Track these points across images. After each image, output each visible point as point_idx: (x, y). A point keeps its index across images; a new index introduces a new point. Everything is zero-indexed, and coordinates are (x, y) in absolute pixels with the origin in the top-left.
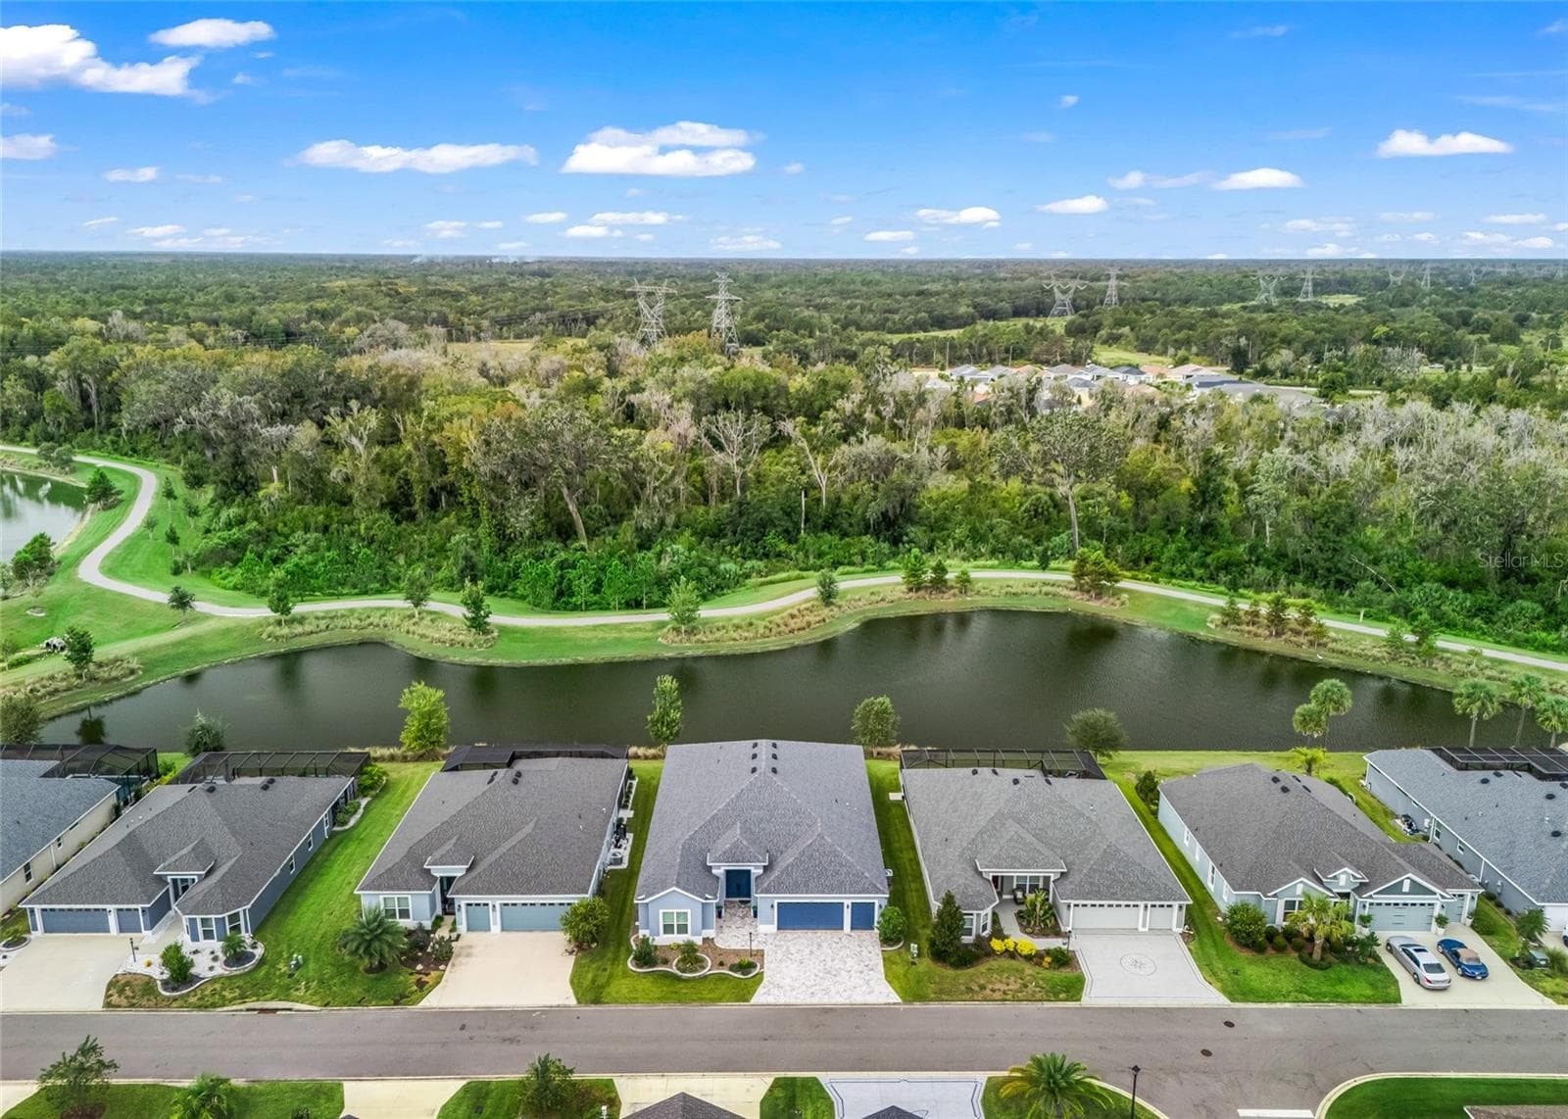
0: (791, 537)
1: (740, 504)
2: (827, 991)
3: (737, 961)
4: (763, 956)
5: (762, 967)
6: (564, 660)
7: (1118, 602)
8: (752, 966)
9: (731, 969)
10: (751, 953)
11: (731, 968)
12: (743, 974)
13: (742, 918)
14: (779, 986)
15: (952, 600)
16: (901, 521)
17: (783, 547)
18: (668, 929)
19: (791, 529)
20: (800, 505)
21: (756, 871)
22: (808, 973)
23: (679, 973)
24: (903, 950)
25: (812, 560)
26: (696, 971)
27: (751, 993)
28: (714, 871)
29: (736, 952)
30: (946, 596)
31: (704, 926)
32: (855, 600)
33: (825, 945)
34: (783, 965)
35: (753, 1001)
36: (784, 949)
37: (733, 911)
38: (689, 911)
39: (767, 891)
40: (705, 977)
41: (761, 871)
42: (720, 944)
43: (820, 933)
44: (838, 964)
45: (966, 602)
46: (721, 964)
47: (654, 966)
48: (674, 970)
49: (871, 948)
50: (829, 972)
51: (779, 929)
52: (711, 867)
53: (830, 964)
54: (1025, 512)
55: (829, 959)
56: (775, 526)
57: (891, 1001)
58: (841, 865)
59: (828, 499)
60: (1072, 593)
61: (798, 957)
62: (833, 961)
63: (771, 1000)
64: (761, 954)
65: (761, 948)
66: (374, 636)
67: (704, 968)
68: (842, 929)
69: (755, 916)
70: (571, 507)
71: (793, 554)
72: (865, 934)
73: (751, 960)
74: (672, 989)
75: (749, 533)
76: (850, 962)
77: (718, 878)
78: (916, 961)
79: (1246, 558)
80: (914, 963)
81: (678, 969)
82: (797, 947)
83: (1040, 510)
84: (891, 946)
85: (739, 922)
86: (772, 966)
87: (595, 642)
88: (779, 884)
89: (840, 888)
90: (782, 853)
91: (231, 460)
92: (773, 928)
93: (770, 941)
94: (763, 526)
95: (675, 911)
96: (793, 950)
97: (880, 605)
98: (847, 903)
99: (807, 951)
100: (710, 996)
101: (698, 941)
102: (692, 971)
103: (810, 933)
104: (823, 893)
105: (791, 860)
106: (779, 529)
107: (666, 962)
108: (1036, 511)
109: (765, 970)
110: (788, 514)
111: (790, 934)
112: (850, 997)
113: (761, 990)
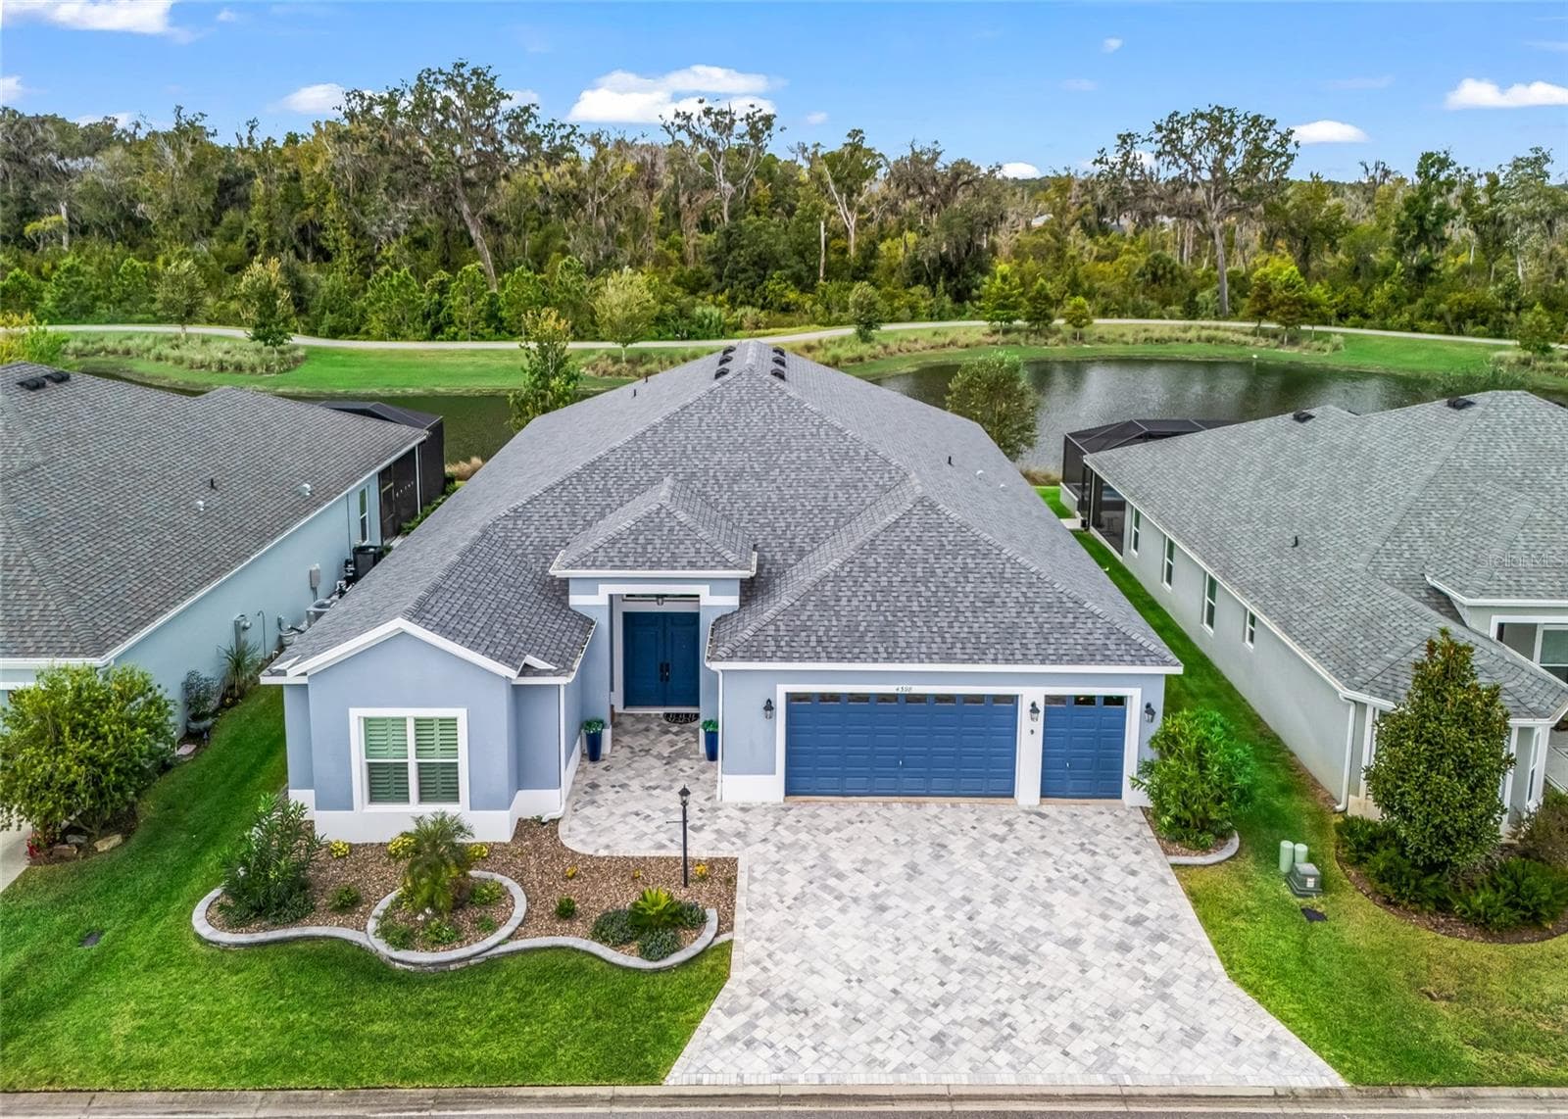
0: (804, 284)
1: (728, 234)
2: (1001, 1031)
3: (627, 900)
4: (730, 881)
5: (726, 923)
6: (410, 390)
7: (1328, 347)
8: (684, 918)
9: (599, 933)
10: (685, 870)
11: (605, 930)
12: (645, 953)
13: (669, 761)
14: (794, 1008)
15: (1062, 346)
16: (967, 267)
17: (792, 296)
18: (385, 783)
19: (804, 274)
20: (818, 242)
21: (716, 601)
22: (912, 949)
23: (383, 948)
24: (1248, 865)
25: (835, 315)
26: (456, 937)
27: (669, 1042)
28: (576, 600)
29: (631, 869)
30: (1051, 341)
31: (524, 774)
32: (909, 341)
33: (958, 845)
34: (807, 916)
35: (679, 1076)
36: (810, 857)
37: (641, 741)
38: (461, 714)
39: (752, 652)
40: (491, 964)
41: (732, 601)
42: (577, 838)
43: (933, 806)
44: (1018, 916)
45: (1084, 350)
46: (566, 912)
47: (295, 921)
48: (368, 936)
49: (1128, 858)
50: (993, 948)
51: (790, 790)
52: (565, 582)
53: (988, 914)
54: (1139, 275)
55: (982, 896)
56: (781, 268)
57: (1302, 1082)
58: (1000, 579)
59: (858, 246)
60: (1251, 339)
61: (866, 886)
62: (999, 900)
63: (756, 1071)
64: (722, 875)
65: (725, 851)
66: (103, 366)
67: (491, 927)
68: (1010, 794)
69: (712, 755)
70: (473, 233)
71: (807, 306)
72: (1092, 812)
73: (682, 895)
74: (331, 1019)
75: (741, 276)
76: (1069, 910)
77: (586, 623)
78: (1315, 902)
79: (1501, 303)
80: (1312, 915)
81: (384, 932)
82: (860, 852)
83: (1160, 272)
84: (1205, 849)
85: (657, 772)
86: (769, 919)
87: (470, 369)
88: (794, 632)
89: (1008, 645)
90: (801, 553)
91: (18, 209)
92: (770, 787)
93: (759, 830)
94: (764, 263)
95: (411, 713)
96: (843, 862)
97: (947, 350)
98: (1032, 695)
99: (896, 866)
100: (495, 1051)
101: (490, 827)
102: (438, 942)
103: (899, 807)
104: (948, 658)
105: (836, 562)
106: (787, 272)
107: (349, 904)
108: (1154, 274)
109: (738, 936)
110: (801, 254)
111: (828, 810)
112: (1105, 1058)
113: (716, 1022)
